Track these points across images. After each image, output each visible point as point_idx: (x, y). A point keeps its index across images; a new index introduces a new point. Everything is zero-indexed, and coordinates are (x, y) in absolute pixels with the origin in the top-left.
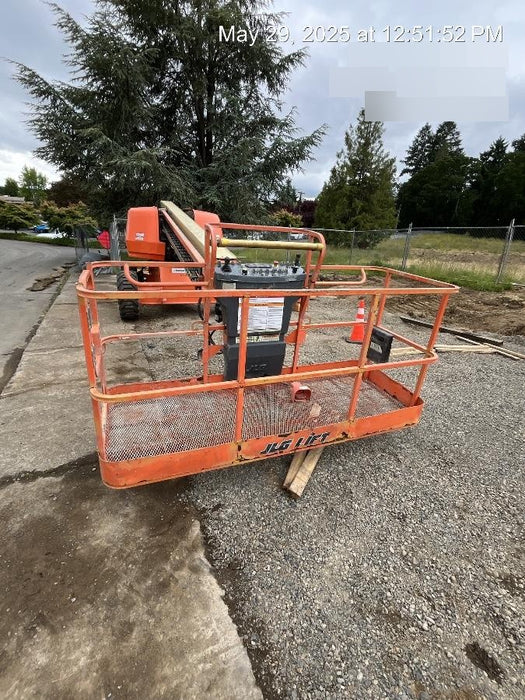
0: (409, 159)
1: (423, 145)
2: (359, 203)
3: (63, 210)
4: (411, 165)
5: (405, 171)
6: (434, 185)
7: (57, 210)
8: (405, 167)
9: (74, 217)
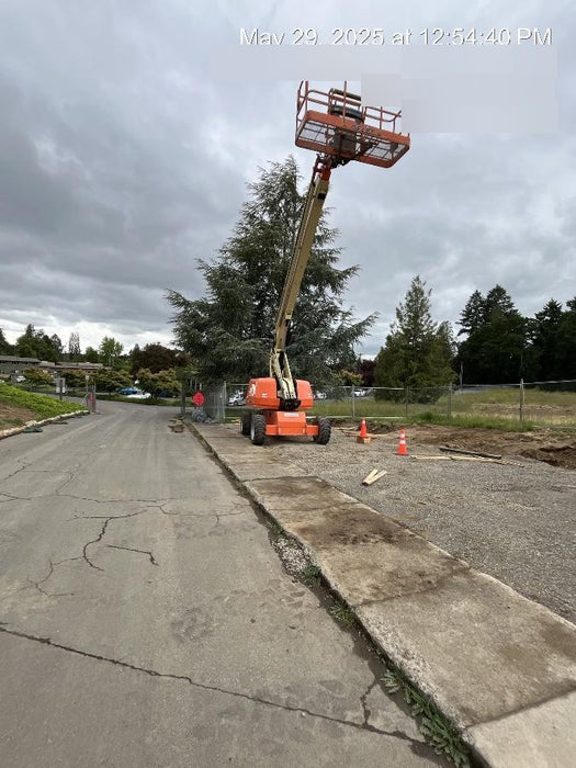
0: (464, 320)
1: (476, 309)
2: (414, 365)
3: (156, 376)
4: (468, 325)
5: (462, 331)
6: (494, 343)
7: (151, 376)
8: (461, 327)
9: (164, 381)
